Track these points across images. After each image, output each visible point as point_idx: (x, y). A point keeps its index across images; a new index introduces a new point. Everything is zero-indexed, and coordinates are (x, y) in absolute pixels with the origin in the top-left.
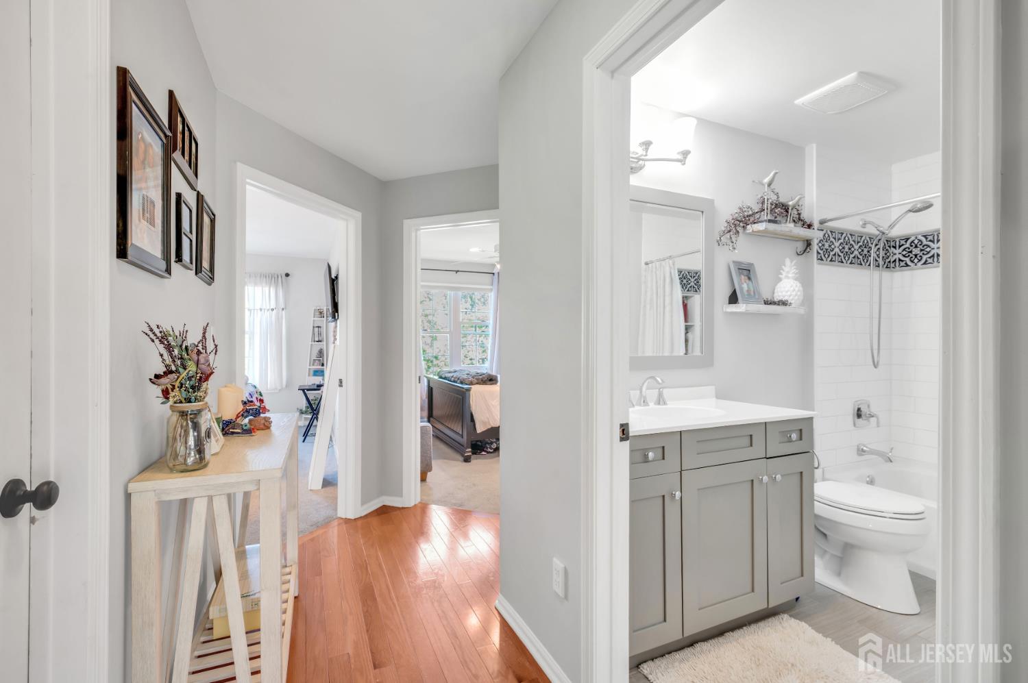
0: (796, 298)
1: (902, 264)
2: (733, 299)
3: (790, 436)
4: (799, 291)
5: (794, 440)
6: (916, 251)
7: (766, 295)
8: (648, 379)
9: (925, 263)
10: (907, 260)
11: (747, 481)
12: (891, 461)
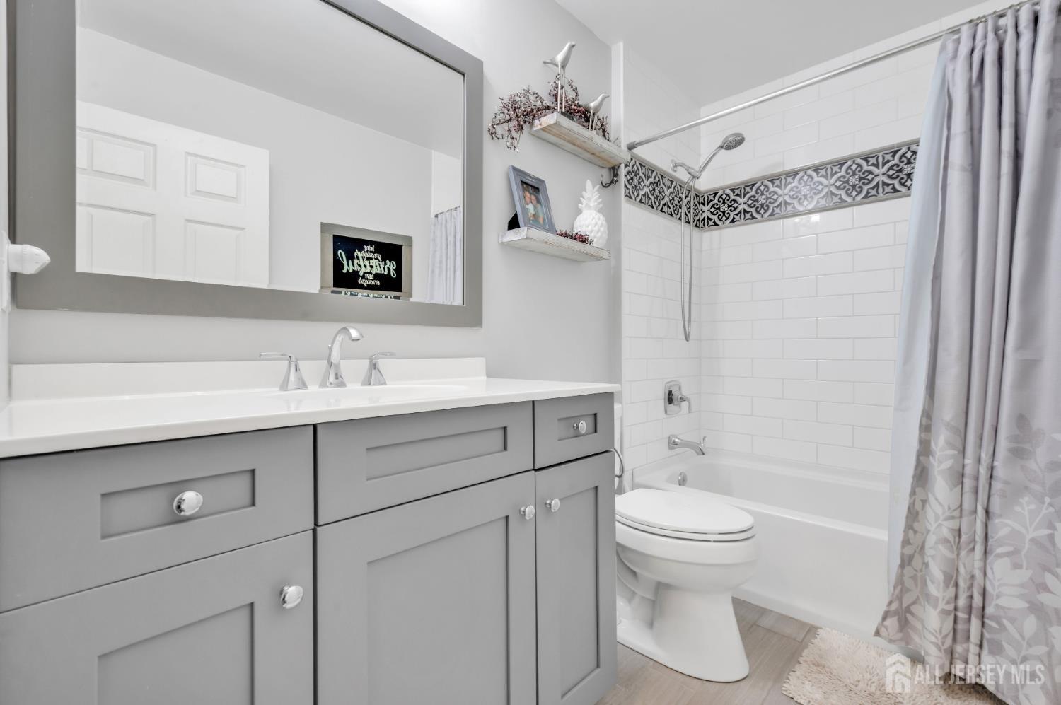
0: (599, 235)
1: (711, 223)
2: (514, 224)
3: (577, 427)
4: (602, 225)
5: (583, 432)
6: (724, 207)
7: (561, 226)
8: (337, 334)
9: (732, 221)
10: (716, 217)
11: (500, 519)
12: (703, 454)
